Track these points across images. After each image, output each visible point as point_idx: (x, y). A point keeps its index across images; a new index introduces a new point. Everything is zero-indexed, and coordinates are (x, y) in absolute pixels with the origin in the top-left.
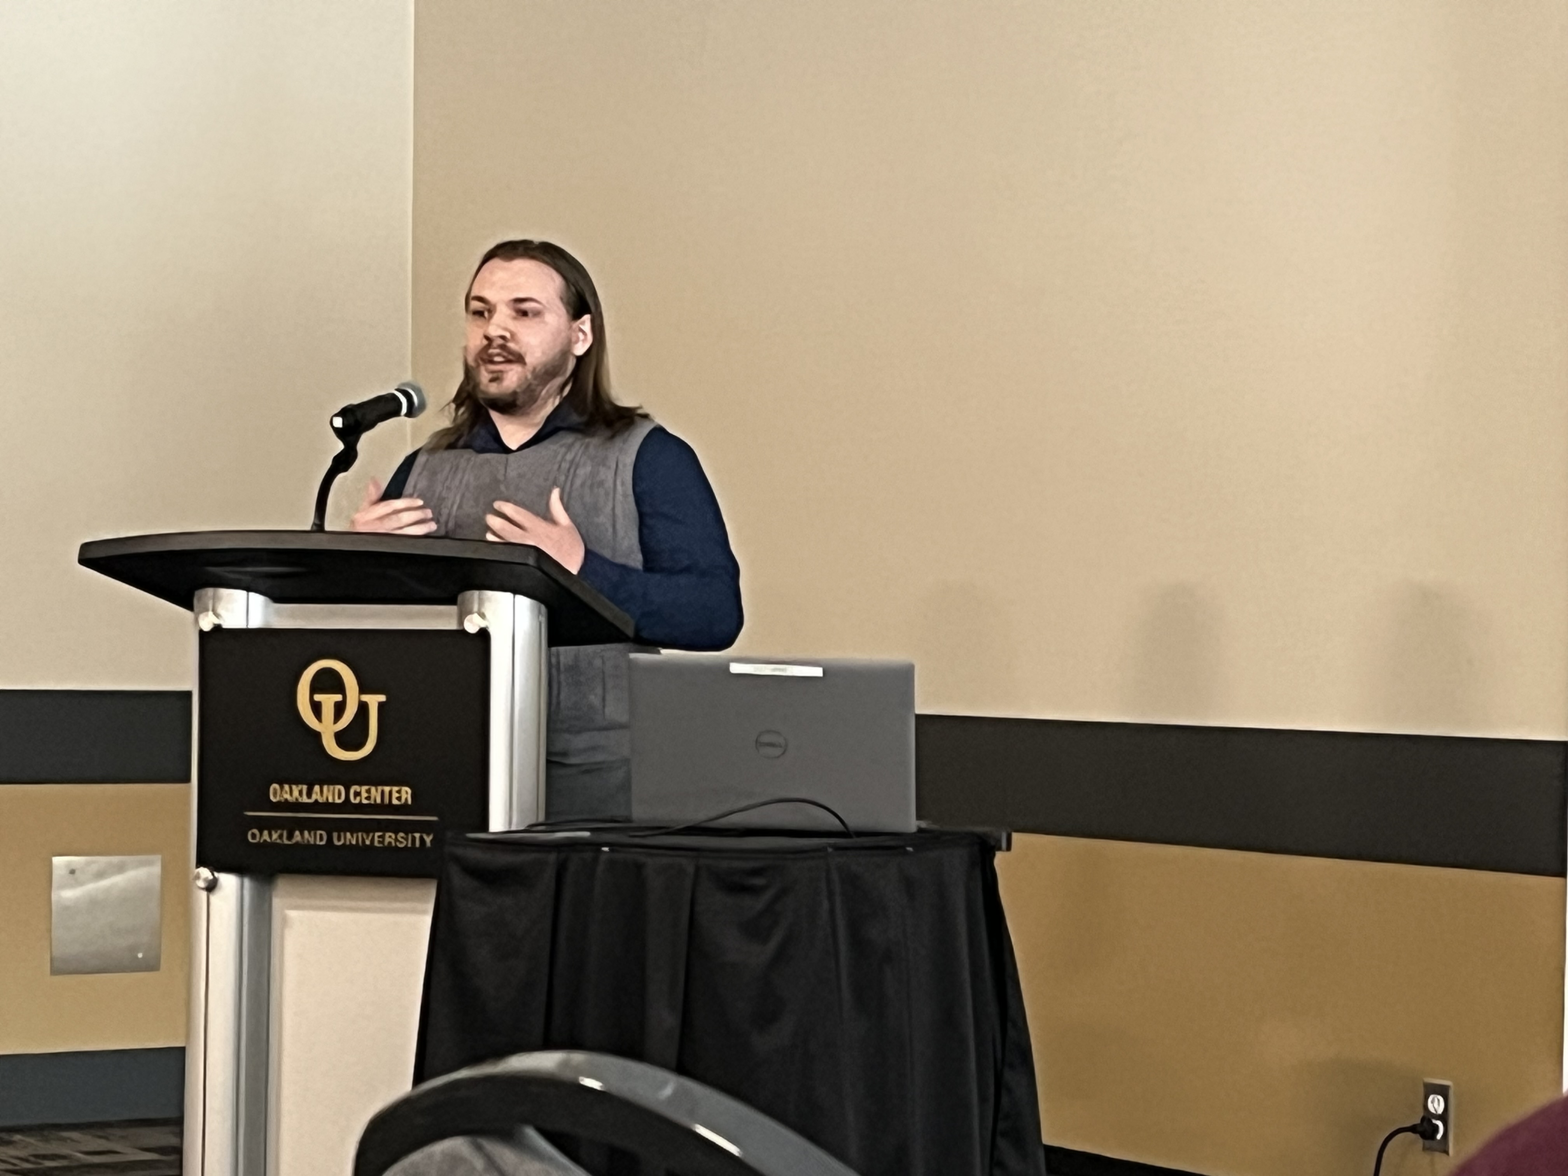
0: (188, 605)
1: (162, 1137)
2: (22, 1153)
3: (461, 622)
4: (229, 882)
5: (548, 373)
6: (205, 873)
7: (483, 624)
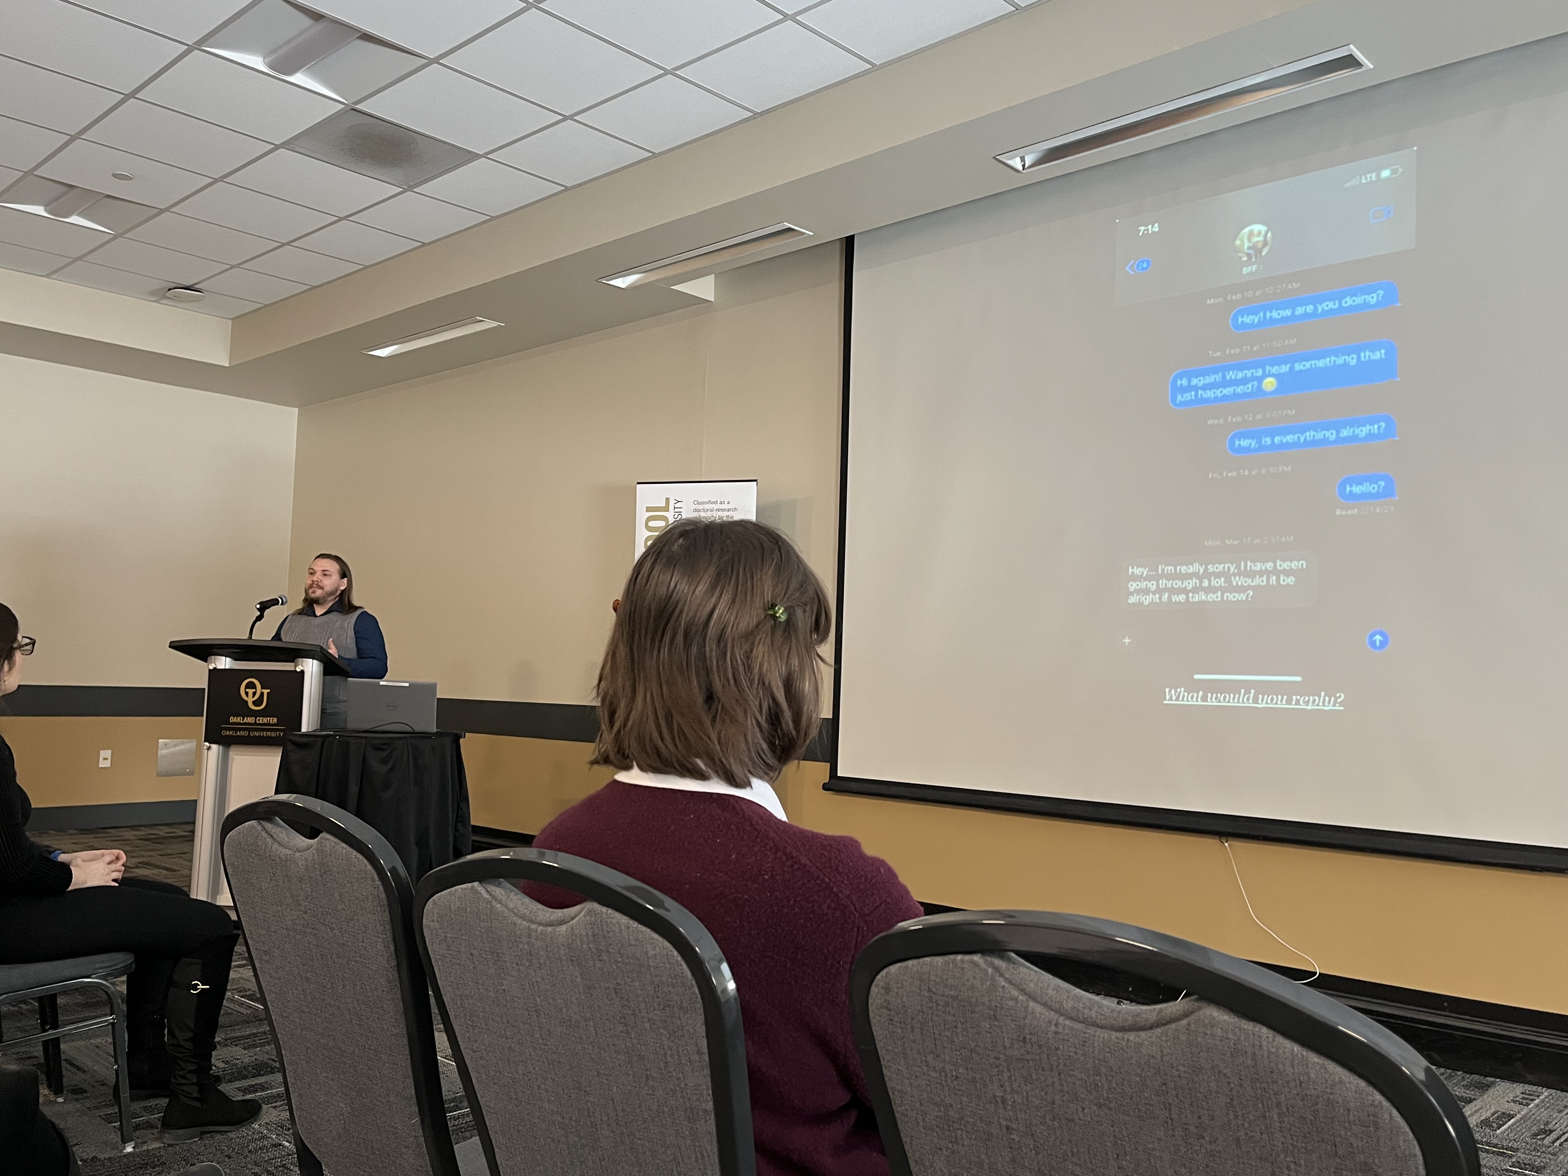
0: (206, 661)
1: (189, 828)
2: (143, 833)
3: (295, 668)
4: (215, 747)
5: (332, 593)
6: (207, 744)
7: (302, 668)
